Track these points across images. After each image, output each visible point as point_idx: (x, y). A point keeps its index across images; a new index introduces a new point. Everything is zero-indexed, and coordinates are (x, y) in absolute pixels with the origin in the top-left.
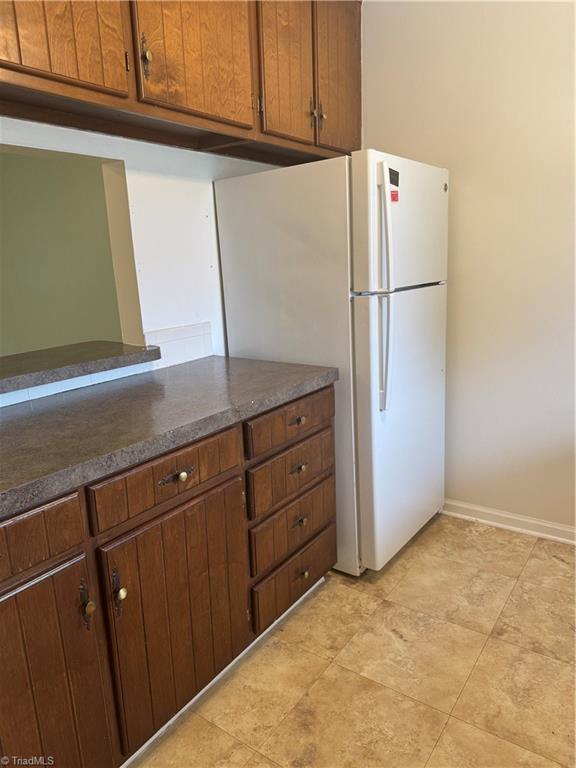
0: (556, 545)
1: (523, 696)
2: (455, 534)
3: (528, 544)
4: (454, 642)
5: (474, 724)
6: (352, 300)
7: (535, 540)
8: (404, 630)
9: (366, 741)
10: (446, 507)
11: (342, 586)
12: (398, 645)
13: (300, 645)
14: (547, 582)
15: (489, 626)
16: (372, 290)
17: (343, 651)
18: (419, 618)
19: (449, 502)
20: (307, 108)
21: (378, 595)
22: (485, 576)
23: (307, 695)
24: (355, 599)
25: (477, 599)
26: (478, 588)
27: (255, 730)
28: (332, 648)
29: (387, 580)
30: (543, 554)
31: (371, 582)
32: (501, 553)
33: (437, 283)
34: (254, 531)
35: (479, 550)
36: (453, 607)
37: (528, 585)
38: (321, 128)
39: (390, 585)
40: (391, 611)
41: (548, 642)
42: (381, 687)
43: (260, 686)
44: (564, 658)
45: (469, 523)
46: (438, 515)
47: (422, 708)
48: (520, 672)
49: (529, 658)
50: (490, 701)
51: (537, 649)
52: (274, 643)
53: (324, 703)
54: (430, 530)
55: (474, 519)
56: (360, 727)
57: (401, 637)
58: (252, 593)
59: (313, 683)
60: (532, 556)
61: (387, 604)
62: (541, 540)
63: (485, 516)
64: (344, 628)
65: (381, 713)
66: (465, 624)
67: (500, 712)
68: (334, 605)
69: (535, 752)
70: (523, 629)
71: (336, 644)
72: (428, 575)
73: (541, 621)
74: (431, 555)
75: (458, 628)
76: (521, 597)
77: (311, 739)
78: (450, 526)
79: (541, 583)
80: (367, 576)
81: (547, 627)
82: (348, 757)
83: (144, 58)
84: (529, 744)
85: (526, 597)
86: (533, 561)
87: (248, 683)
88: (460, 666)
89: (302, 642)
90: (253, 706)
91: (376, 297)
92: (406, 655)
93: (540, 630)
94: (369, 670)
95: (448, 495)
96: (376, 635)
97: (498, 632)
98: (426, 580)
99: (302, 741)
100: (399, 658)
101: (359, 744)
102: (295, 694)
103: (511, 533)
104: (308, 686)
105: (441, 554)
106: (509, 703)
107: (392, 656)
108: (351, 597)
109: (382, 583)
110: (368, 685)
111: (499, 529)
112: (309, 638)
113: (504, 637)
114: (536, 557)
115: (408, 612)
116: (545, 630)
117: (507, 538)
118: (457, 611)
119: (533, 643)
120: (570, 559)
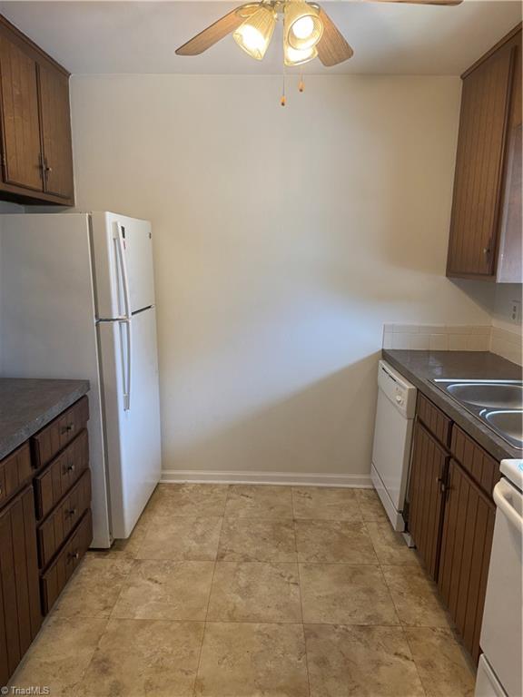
0: (241, 487)
1: (246, 591)
2: (173, 496)
3: (223, 490)
4: (194, 573)
5: (222, 621)
6: (97, 325)
7: (228, 488)
8: (156, 577)
9: (154, 661)
10: (163, 476)
11: (98, 560)
12: (156, 588)
13: (78, 615)
14: (242, 514)
15: (214, 554)
16: (115, 318)
17: (116, 607)
18: (166, 565)
19: (168, 472)
20: (37, 162)
21: (129, 557)
22: (202, 521)
23: (98, 649)
24: (112, 567)
25: (201, 538)
26: (199, 531)
27: (63, 692)
28: (105, 608)
29: (133, 544)
30: (235, 496)
31: (120, 550)
32: (208, 502)
33: (149, 307)
34: (41, 528)
35: (193, 504)
36: (187, 549)
37: (231, 519)
38: (46, 178)
39: (136, 548)
40: (142, 565)
41: (251, 552)
42: (152, 622)
43: (55, 658)
44: (264, 560)
45: (180, 486)
46: (158, 484)
47: (186, 624)
48: (241, 577)
49: (243, 567)
50: (228, 602)
51: (247, 559)
52: (54, 622)
53: (114, 649)
54: (157, 496)
55: (183, 481)
56: (147, 654)
58: (42, 582)
59: (99, 639)
60: (228, 498)
61: (138, 562)
62: (231, 485)
63: (190, 477)
64: (110, 590)
65: (159, 639)
66: (198, 558)
67: (235, 607)
68: (96, 576)
69: (261, 622)
70: (235, 549)
71: (109, 604)
72: (163, 532)
73: (244, 541)
74: (158, 518)
75: (194, 562)
76: (229, 528)
77: (112, 678)
78: (167, 491)
79: (238, 515)
80: (118, 545)
81: (249, 543)
82: (145, 677)
84: (259, 619)
85: (232, 527)
86: (230, 501)
87: (42, 660)
88: (203, 588)
89: (78, 612)
90: (54, 676)
91: (117, 322)
92: (165, 593)
93: (245, 546)
94: (140, 613)
95: (163, 468)
96: (137, 587)
97: (220, 557)
98: (162, 536)
99: (106, 682)
100: (160, 597)
101: (150, 665)
102: (87, 652)
103: (211, 485)
104: (97, 644)
105: (166, 514)
106: (239, 600)
107: (153, 598)
108: (108, 566)
109: (129, 547)
110: (143, 624)
111: (203, 485)
112: (84, 607)
113: (225, 558)
114: (231, 498)
115: (155, 563)
116: (248, 546)
117: (209, 490)
118: (190, 551)
119: (243, 557)
120: (251, 494)
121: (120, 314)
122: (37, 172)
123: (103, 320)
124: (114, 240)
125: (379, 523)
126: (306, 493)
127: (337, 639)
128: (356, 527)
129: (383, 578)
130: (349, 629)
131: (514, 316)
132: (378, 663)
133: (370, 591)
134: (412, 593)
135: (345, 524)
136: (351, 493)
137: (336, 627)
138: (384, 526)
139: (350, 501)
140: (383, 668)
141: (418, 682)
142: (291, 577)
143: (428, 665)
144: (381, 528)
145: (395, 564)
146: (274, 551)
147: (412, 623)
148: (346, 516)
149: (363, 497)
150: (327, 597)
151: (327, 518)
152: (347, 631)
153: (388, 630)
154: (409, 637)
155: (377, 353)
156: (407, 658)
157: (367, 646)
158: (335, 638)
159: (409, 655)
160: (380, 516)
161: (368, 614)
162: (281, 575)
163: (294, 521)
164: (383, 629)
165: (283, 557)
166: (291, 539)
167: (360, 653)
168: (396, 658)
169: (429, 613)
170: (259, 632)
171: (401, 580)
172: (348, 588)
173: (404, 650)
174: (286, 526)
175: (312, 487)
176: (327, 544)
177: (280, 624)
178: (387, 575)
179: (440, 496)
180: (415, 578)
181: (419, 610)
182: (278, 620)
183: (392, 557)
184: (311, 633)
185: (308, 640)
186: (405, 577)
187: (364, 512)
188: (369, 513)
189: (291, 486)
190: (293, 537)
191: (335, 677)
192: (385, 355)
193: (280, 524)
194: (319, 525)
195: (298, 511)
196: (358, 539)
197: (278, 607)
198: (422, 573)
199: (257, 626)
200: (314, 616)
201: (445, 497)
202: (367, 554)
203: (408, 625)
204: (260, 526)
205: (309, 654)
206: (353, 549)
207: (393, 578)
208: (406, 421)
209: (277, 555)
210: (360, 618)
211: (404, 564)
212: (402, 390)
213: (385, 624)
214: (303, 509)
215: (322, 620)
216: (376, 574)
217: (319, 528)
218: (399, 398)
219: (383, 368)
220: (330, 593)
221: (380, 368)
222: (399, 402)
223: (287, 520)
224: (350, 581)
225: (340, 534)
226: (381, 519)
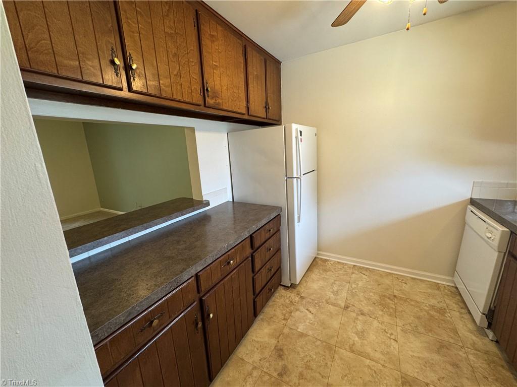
0: (360, 268)
1: (362, 334)
2: (323, 265)
3: (350, 268)
4: (331, 313)
5: (346, 349)
6: (286, 180)
7: (352, 266)
8: (311, 309)
9: (305, 361)
10: (318, 254)
11: (284, 291)
12: (310, 316)
13: (272, 319)
14: (360, 284)
15: (343, 305)
16: (294, 177)
17: (289, 320)
18: (316, 303)
19: (319, 252)
20: (264, 105)
21: (298, 294)
22: (337, 283)
23: (278, 342)
24: (290, 296)
25: (336, 293)
26: (335, 288)
27: (260, 360)
28: (284, 319)
29: (301, 287)
30: (356, 272)
31: (294, 288)
32: (341, 272)
33: (314, 171)
34: (255, 277)
35: (333, 272)
36: (328, 297)
37: (354, 286)
38: (268, 112)
39: (301, 289)
40: (304, 301)
41: (366, 310)
42: (306, 335)
43: (259, 340)
44: (373, 317)
45: (327, 260)
46: (315, 258)
47: (324, 344)
48: (358, 324)
49: (360, 318)
50: (349, 338)
51: (362, 313)
52: (261, 319)
53: (286, 345)
54: (314, 263)
55: (329, 259)
56: (302, 355)
57: (310, 312)
58: (254, 302)
59: (280, 336)
60: (353, 273)
61: (302, 298)
62: (354, 266)
63: (333, 257)
64: (288, 310)
65: (309, 347)
66: (333, 305)
67: (354, 343)
68: (282, 300)
69: (371, 360)
70: (355, 305)
71: (286, 318)
72: (316, 284)
73: (361, 301)
74: (315, 275)
75: (331, 307)
76: (352, 291)
77: (283, 363)
78: (320, 262)
79: (358, 284)
80: (293, 286)
81: (364, 303)
82: (300, 370)
83: (207, 90)
84: (368, 357)
85: (354, 291)
86: (354, 276)
87: (254, 338)
88: (335, 324)
89: (272, 317)
90: (257, 349)
91: (295, 179)
92: (313, 320)
94: (301, 328)
95: (318, 250)
96: (301, 312)
97: (346, 307)
98: (315, 286)
99: (280, 364)
100: (311, 322)
101: (303, 363)
102: (273, 342)
103: (343, 263)
104: (278, 338)
105: (318, 274)
106: (357, 339)
107: (308, 321)
108: (288, 296)
109: (298, 288)
110: (302, 335)
111: (338, 262)
112: (275, 315)
113: (349, 309)
115: (311, 301)
116: (363, 305)
117: (342, 266)
118: (329, 299)
119: (360, 311)
120: (367, 273)
121: (297, 175)
122: (264, 110)
123: (289, 178)
124: (296, 137)
125: (461, 313)
126: (403, 280)
128: (442, 311)
129: (467, 359)
133: (455, 365)
134: (497, 380)
135: (433, 307)
136: (437, 287)
139: (437, 292)
142: (392, 334)
144: (462, 317)
145: (478, 350)
146: (381, 313)
148: (433, 302)
149: (446, 291)
150: (419, 358)
151: (419, 300)
160: (462, 308)
162: (385, 330)
163: (395, 296)
165: (386, 319)
166: (392, 308)
170: (369, 367)
171: (485, 366)
172: (436, 357)
174: (389, 298)
175: (407, 277)
176: (419, 318)
177: (383, 366)
178: (471, 357)
180: (499, 368)
182: (382, 362)
183: (475, 343)
184: (407, 382)
186: (489, 364)
187: (448, 301)
188: (452, 304)
189: (392, 274)
190: (394, 307)
192: (473, 202)
193: (384, 296)
194: (412, 303)
195: (397, 290)
196: (444, 320)
197: (382, 353)
198: (506, 366)
199: (368, 362)
200: (409, 370)
202: (452, 335)
204: (371, 294)
206: (439, 327)
207: (479, 364)
209: (382, 316)
211: (488, 353)
212: (494, 230)
214: (401, 290)
215: (416, 375)
216: (461, 353)
217: (412, 305)
218: (489, 235)
219: (472, 211)
220: (421, 355)
221: (468, 212)
222: (489, 238)
223: (390, 295)
224: (438, 352)
225: (428, 313)
226: (463, 311)
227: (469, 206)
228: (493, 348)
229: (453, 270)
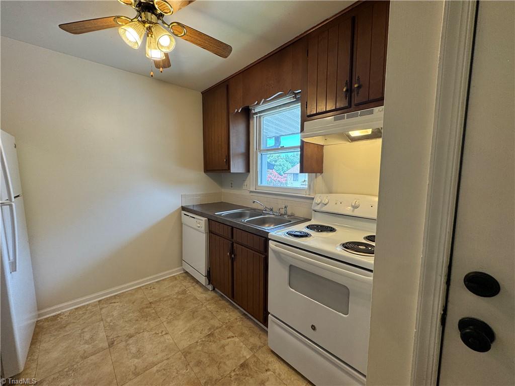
0: (107, 299)
1: (139, 354)
2: (53, 325)
3: (96, 306)
4: (95, 364)
5: (130, 380)
7: (98, 303)
10: (39, 316)
14: (115, 313)
15: (106, 345)
18: (67, 372)
19: (42, 311)
22: (86, 330)
25: (91, 340)
26: (87, 336)
30: (106, 306)
32: (86, 317)
33: (18, 196)
35: (74, 323)
36: (82, 353)
37: (109, 320)
40: (45, 384)
41: (132, 331)
44: (142, 331)
45: (57, 316)
46: (37, 322)
48: (131, 348)
49: (131, 341)
50: (129, 367)
51: (130, 336)
54: (38, 331)
55: (59, 312)
60: (101, 309)
62: (99, 301)
63: (64, 308)
66: (94, 354)
67: (136, 367)
69: (156, 365)
70: (119, 335)
72: (54, 352)
73: (124, 327)
74: (45, 343)
75: (93, 357)
76: (109, 325)
79: (113, 315)
81: (128, 327)
84: (153, 365)
85: (111, 324)
86: (103, 311)
88: (107, 369)
93: (127, 330)
95: (39, 310)
97: (111, 344)
98: (55, 355)
103: (84, 307)
105: (53, 338)
106: (136, 361)
111: (76, 309)
113: (115, 343)
114: (103, 308)
116: (128, 329)
117: (83, 310)
118: (85, 352)
119: (128, 336)
120: (118, 300)
125: (193, 286)
126: (151, 287)
127: (201, 348)
128: (184, 292)
129: (207, 309)
130: (204, 339)
131: (232, 187)
132: (223, 347)
133: (204, 318)
134: (221, 309)
135: (178, 293)
136: (175, 278)
137: (197, 342)
138: (197, 286)
139: (176, 282)
140: (226, 348)
141: (242, 344)
142: (162, 331)
143: (242, 334)
144: (196, 288)
145: (209, 300)
146: (146, 323)
147: (227, 321)
148: (176, 290)
149: (180, 278)
150: (186, 331)
151: (168, 294)
152: (203, 341)
153: (220, 330)
154: (229, 328)
155: (179, 209)
156: (233, 337)
157: (215, 342)
158: (199, 348)
159: (233, 335)
161: (208, 328)
162: (156, 333)
163: (150, 303)
164: (217, 330)
165: (153, 324)
166: (153, 313)
167: (213, 347)
168: (229, 340)
169: (231, 313)
170: (158, 371)
171: (215, 305)
172: (193, 322)
173: (230, 334)
174: (147, 307)
175: (153, 283)
176: (174, 306)
177: (168, 359)
178: (208, 307)
179: (230, 261)
180: (220, 302)
181: (227, 314)
182: (165, 358)
183: (206, 298)
184: (186, 353)
185: (187, 358)
186: (215, 304)
187: (184, 284)
188: (187, 284)
189: (141, 287)
190: (154, 311)
191: (208, 366)
192: (183, 208)
193: (143, 308)
194: (165, 299)
195: (150, 297)
196: (187, 297)
197: (162, 351)
198: (221, 299)
199: (155, 369)
200: (184, 344)
201: (233, 260)
202: (195, 302)
203: (226, 323)
204: (131, 315)
205: (190, 364)
206: (187, 303)
207: (212, 307)
208: (205, 235)
209: (148, 324)
210: (206, 332)
211: (213, 298)
212: (200, 221)
213: (217, 328)
214: (153, 295)
215: (189, 343)
216: (203, 309)
217: (165, 301)
218: (199, 225)
219: (185, 214)
220: (187, 328)
221: (183, 215)
222: (199, 227)
223: (146, 304)
224: (193, 318)
225: (178, 299)
226: (194, 284)
227: (182, 212)
228: (213, 294)
229: (181, 260)
